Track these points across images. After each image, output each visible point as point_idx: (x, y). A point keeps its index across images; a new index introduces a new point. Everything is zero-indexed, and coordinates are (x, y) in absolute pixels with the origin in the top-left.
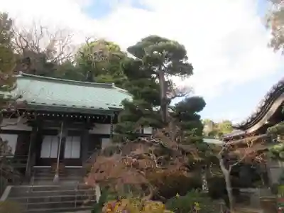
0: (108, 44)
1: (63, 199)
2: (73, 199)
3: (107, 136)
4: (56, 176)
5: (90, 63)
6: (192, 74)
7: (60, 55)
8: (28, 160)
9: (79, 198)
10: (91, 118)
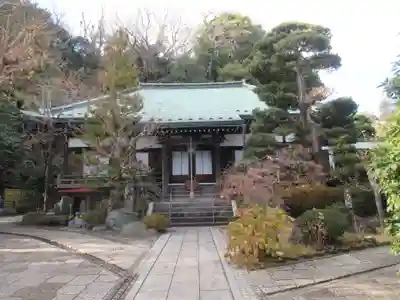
0: (233, 18)
1: (202, 215)
2: (211, 215)
3: (240, 148)
4: (192, 193)
5: (211, 51)
6: (340, 65)
7: (174, 44)
8: (163, 178)
9: (216, 214)
10: (221, 131)
